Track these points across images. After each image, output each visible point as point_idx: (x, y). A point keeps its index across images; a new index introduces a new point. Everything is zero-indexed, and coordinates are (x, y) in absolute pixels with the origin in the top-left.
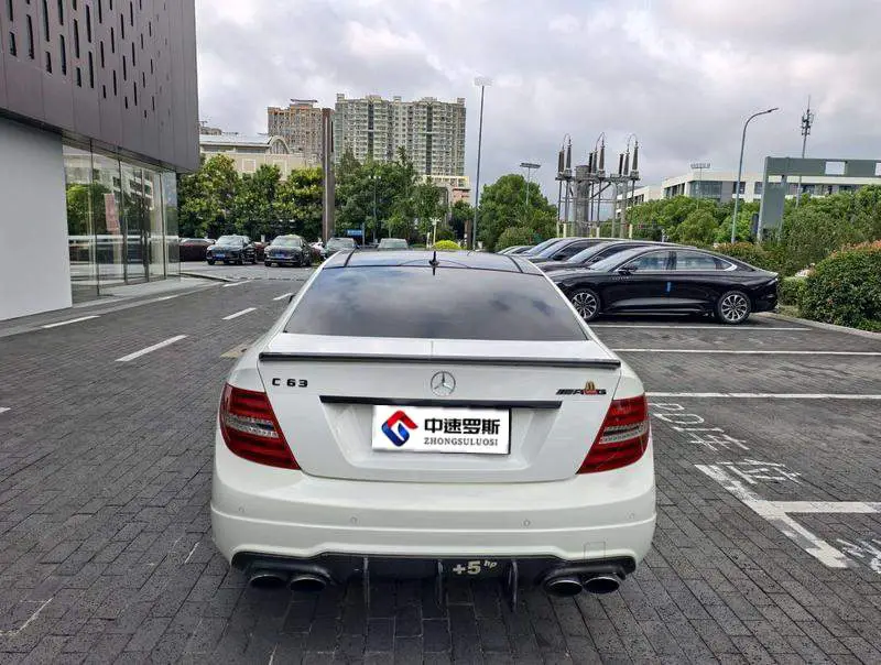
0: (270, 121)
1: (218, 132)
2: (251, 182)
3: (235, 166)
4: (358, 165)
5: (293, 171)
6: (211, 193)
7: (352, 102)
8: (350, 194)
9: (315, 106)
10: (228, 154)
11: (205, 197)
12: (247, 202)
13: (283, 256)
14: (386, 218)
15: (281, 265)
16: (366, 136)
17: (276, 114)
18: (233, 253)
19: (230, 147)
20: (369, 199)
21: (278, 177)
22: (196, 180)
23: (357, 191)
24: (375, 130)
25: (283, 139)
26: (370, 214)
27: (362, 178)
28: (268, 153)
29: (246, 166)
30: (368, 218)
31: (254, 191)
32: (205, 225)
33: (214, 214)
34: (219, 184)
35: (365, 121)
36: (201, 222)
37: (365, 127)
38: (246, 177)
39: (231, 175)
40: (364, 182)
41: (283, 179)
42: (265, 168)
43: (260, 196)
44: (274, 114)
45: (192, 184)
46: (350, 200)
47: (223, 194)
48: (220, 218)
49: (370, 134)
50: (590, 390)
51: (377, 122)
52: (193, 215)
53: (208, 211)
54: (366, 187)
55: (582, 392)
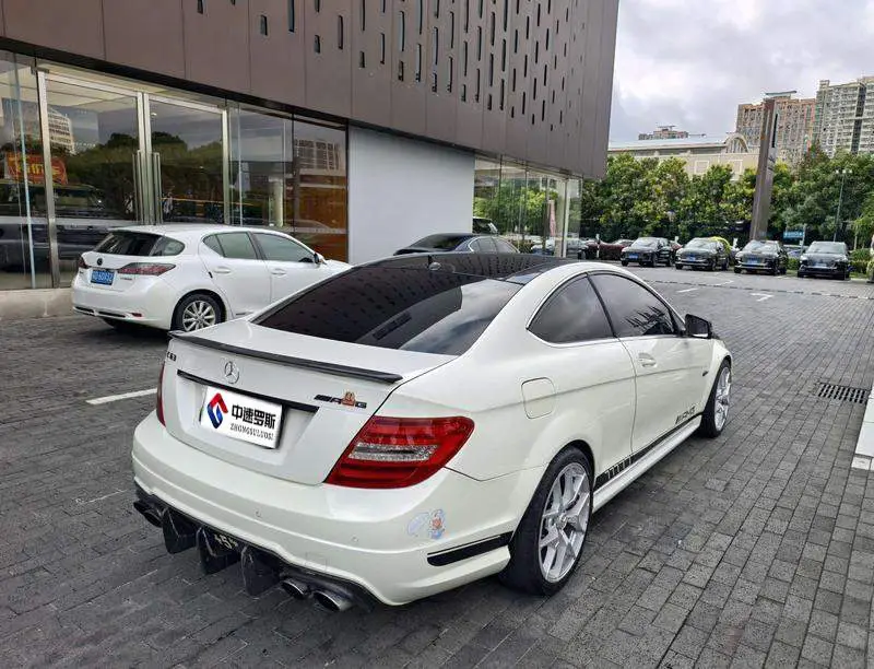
0: (739, 119)
1: (684, 135)
2: (700, 183)
3: (686, 169)
4: (825, 159)
5: (747, 170)
6: (659, 195)
7: (839, 88)
8: (811, 191)
9: (793, 97)
10: (681, 157)
11: (654, 200)
12: (694, 204)
13: (694, 259)
14: (854, 218)
15: (696, 268)
16: (853, 124)
17: (747, 111)
18: (645, 255)
19: (685, 150)
20: (832, 197)
21: (729, 177)
22: (647, 183)
23: (819, 188)
24: (865, 116)
25: (742, 137)
26: (833, 213)
27: (829, 173)
28: (724, 152)
29: (697, 167)
30: (829, 218)
31: (701, 193)
32: (649, 227)
33: (659, 217)
34: (669, 187)
35: (852, 108)
36: (646, 223)
37: (851, 114)
38: (696, 179)
39: (681, 177)
40: (830, 178)
41: (735, 179)
42: (717, 169)
43: (707, 198)
44: (745, 110)
45: (643, 188)
46: (809, 198)
47: (671, 197)
48: (665, 220)
49: (858, 122)
50: (348, 401)
51: (868, 107)
52: (639, 218)
53: (654, 214)
54: (832, 183)
55: (340, 401)
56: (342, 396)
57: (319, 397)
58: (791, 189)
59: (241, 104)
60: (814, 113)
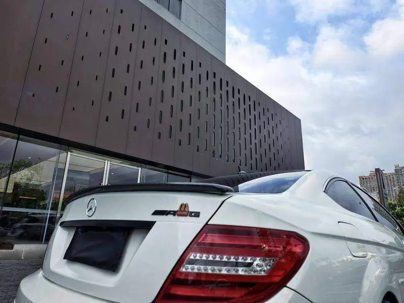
44: (362, 178)
50: (183, 211)
55: (174, 213)
56: (176, 208)
57: (157, 213)
58: (396, 211)
59: (147, 166)
60: (395, 179)
